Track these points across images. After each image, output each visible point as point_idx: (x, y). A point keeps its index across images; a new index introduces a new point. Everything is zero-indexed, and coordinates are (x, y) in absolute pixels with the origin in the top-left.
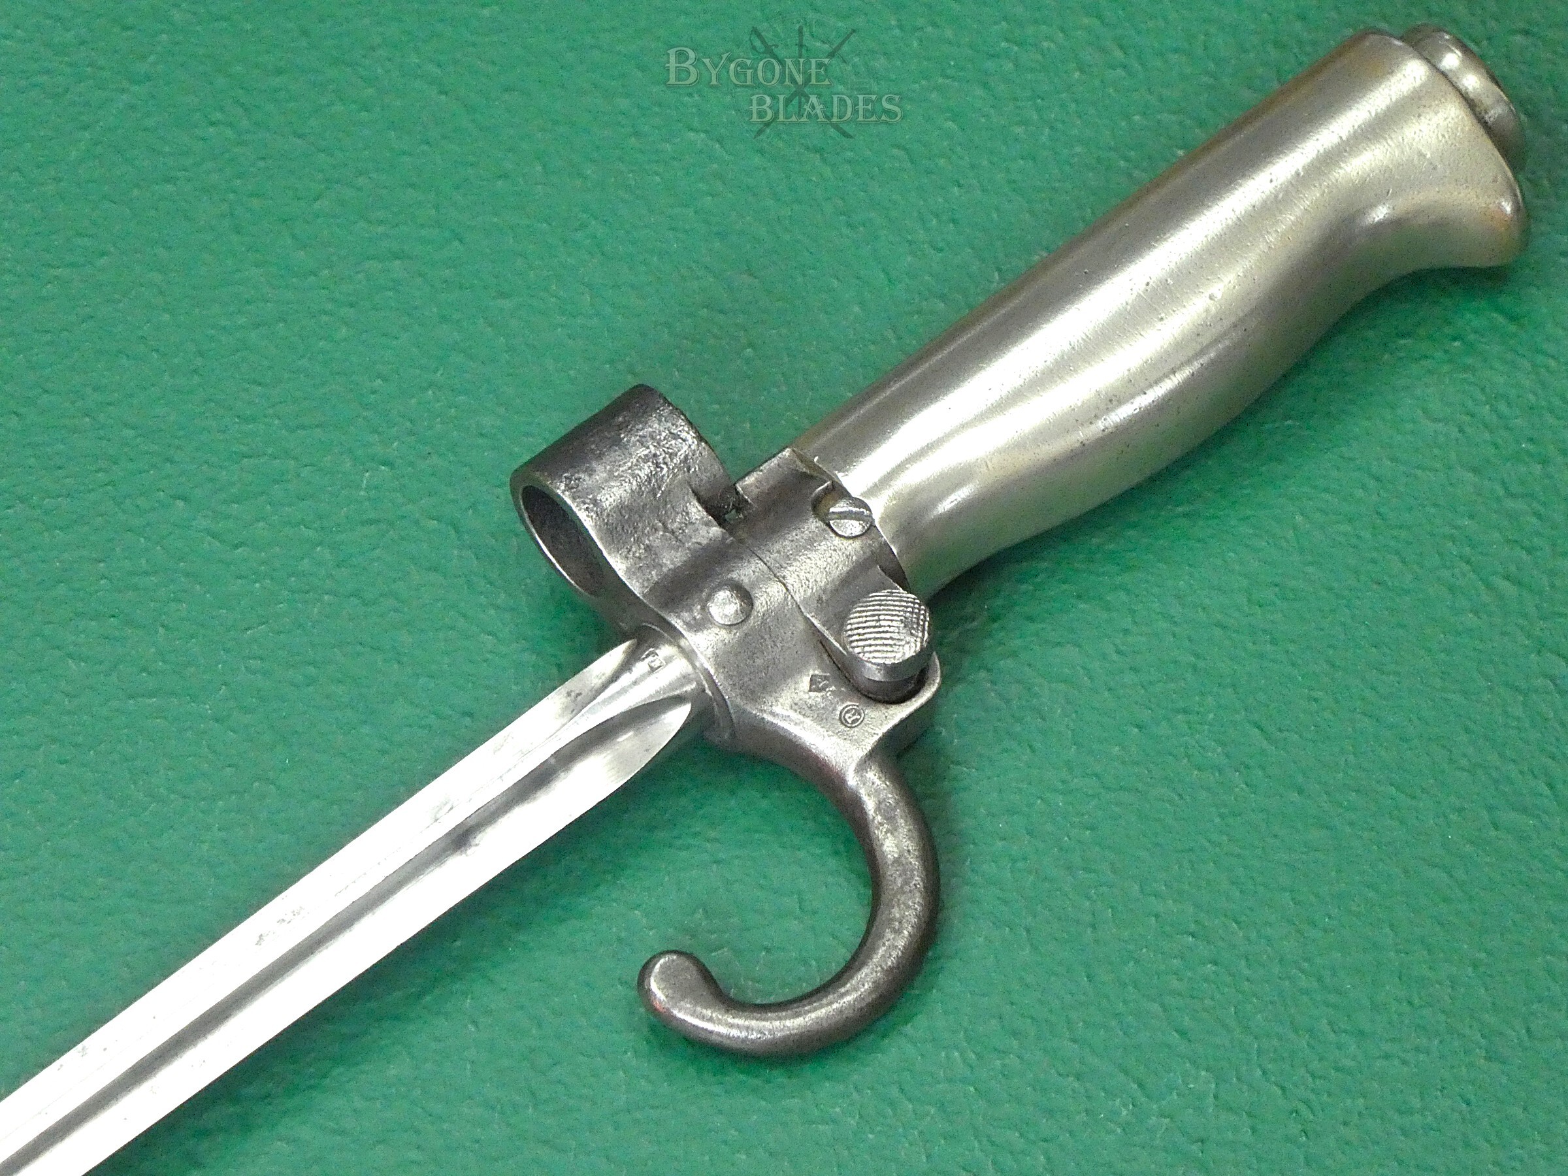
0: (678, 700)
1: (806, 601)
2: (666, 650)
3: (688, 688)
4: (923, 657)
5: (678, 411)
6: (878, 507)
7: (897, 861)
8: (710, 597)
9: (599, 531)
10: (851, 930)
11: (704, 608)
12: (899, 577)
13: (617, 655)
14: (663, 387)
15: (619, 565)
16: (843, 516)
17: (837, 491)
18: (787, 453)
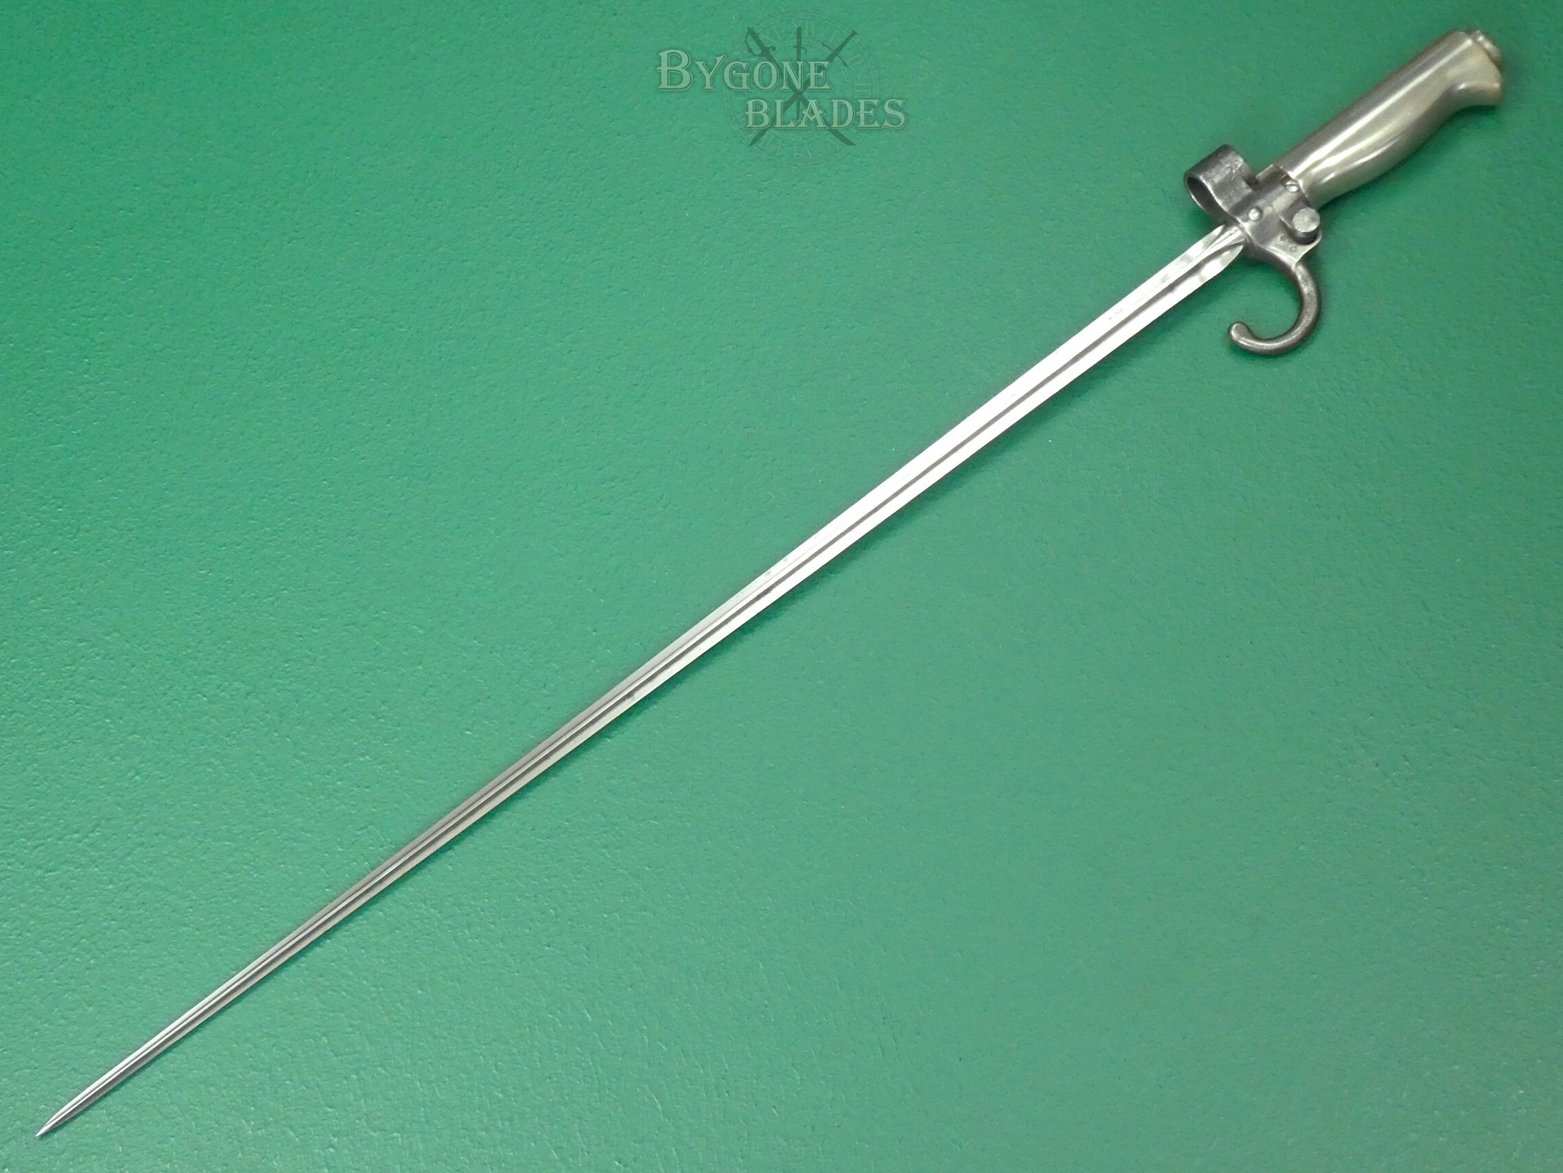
0: (1239, 244)
1: (1279, 212)
2: (1235, 228)
3: (1242, 240)
4: (1317, 229)
5: (1238, 153)
6: (1301, 183)
7: (1308, 294)
8: (1249, 211)
9: (1214, 190)
10: (1293, 315)
11: (1248, 215)
12: (1308, 204)
13: (1219, 230)
14: (1230, 143)
15: (1220, 202)
16: (1291, 185)
17: (1288, 178)
18: (1271, 166)
